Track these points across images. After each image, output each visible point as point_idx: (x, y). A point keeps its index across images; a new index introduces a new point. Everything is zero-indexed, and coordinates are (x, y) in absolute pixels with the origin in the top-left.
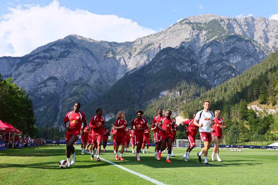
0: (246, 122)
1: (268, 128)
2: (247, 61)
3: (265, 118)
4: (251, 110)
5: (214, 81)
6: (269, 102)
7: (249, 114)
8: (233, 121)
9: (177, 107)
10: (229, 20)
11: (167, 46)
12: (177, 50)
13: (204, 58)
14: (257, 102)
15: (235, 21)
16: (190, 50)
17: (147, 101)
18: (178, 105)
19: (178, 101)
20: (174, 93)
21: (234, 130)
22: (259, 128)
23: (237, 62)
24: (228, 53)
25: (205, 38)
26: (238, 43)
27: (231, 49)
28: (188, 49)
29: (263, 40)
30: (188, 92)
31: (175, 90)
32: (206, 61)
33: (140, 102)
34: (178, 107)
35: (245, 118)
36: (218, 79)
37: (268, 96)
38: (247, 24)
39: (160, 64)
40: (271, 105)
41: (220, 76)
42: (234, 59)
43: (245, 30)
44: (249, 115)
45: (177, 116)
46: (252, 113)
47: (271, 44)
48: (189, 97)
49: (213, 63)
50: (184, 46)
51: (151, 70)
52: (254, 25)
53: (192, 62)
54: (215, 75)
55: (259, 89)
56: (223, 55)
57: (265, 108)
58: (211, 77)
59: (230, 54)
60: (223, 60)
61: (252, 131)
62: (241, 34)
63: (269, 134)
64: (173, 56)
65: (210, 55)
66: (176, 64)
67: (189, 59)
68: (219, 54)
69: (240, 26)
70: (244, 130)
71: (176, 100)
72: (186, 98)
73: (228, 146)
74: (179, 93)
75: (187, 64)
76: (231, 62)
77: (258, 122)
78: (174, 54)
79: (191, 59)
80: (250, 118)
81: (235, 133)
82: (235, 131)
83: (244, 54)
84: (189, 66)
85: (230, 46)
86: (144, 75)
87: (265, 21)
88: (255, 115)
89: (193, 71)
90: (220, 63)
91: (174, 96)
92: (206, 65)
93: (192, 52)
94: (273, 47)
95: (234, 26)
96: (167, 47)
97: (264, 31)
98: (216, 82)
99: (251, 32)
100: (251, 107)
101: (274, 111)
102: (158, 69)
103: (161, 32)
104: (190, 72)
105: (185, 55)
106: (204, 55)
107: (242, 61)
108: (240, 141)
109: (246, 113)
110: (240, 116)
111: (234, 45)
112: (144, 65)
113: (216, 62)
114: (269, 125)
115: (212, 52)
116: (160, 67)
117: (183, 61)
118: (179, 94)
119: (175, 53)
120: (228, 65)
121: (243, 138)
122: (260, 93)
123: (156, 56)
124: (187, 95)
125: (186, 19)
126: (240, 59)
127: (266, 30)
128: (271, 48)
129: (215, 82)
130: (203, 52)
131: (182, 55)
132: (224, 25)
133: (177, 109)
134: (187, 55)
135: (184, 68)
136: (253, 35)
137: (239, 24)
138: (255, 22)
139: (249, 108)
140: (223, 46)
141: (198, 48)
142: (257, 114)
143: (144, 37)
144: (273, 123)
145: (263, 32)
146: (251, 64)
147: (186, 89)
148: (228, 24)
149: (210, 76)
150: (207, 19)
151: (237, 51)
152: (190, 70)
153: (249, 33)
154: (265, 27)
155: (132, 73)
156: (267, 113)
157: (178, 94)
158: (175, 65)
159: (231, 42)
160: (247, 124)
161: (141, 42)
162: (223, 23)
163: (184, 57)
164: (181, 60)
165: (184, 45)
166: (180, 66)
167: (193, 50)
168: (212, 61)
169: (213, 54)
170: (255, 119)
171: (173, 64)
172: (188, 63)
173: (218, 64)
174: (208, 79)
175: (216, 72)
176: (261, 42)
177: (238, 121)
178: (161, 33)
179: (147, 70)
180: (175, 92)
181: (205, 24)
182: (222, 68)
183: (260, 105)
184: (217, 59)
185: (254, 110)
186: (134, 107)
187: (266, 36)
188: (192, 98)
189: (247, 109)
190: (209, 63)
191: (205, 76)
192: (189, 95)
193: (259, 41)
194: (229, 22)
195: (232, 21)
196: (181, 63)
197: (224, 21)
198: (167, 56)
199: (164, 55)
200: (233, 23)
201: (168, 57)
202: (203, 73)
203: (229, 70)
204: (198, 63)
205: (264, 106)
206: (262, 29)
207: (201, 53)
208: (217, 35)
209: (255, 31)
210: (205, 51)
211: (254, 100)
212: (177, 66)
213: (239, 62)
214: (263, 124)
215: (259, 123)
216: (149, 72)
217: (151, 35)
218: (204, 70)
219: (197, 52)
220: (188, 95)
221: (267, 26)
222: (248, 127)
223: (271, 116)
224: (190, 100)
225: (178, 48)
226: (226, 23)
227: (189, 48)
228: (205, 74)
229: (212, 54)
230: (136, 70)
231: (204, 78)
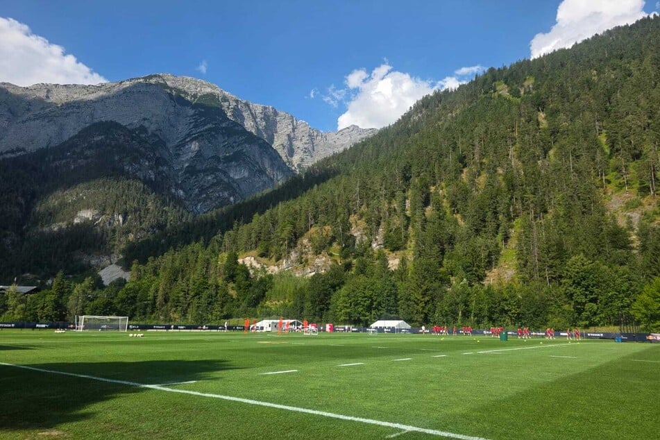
0: (231, 285)
1: (264, 296)
2: (257, 179)
3: (262, 280)
4: (244, 265)
5: (196, 205)
6: (272, 254)
7: (238, 272)
8: (210, 282)
9: (114, 245)
10: (237, 101)
11: (109, 118)
12: (132, 131)
13: (183, 159)
14: (255, 252)
15: (247, 108)
16: (159, 137)
17: (42, 226)
18: (116, 243)
19: (117, 235)
20: (110, 217)
21: (209, 297)
22: (251, 296)
23: (241, 178)
24: (228, 160)
25: (191, 123)
26: (247, 146)
27: (235, 153)
28: (154, 135)
29: (286, 151)
30: (141, 217)
31: (114, 212)
32: (187, 165)
33: (22, 225)
34: (116, 247)
35: (231, 278)
36: (204, 201)
37: (272, 245)
38: (266, 117)
39: (88, 153)
40: (274, 259)
41: (208, 197)
42: (236, 171)
43: (260, 127)
44: (238, 275)
45: (111, 264)
46: (243, 271)
47: (296, 159)
48: (143, 229)
49: (200, 171)
50: (147, 126)
51: (63, 159)
52: (275, 123)
53: (159, 161)
54: (200, 193)
55: (260, 233)
56: (219, 161)
57: (265, 264)
58: (193, 195)
59: (231, 161)
60: (218, 170)
61: (239, 301)
62: (253, 131)
63: (262, 307)
64: (121, 141)
65: (196, 156)
66: (124, 160)
67: (154, 154)
68: (213, 157)
69: (254, 117)
70: (227, 299)
71: (114, 231)
72: (135, 229)
73: (183, 327)
74: (121, 218)
75: (147, 163)
76: (232, 176)
77: (250, 285)
78: (123, 138)
79: (158, 155)
80: (240, 278)
81: (209, 304)
82: (210, 300)
83: (254, 166)
84: (151, 169)
85: (233, 147)
86: (43, 168)
87: (292, 122)
88: (248, 274)
89: (159, 179)
90: (212, 173)
91: (110, 223)
92: (185, 173)
93: (162, 143)
94: (299, 165)
95: (245, 114)
96: (109, 120)
97: (289, 135)
98: (201, 208)
99: (270, 132)
100: (243, 261)
101: (276, 269)
102: (82, 162)
103: (100, 85)
104: (150, 179)
105: (148, 145)
106: (184, 153)
107: (249, 178)
108: (214, 318)
109: (234, 270)
110: (225, 274)
111: (240, 148)
112: (48, 147)
113: (204, 171)
114: (264, 291)
115: (200, 150)
116: (86, 158)
117: (140, 155)
118: (121, 221)
119: (124, 136)
120: (226, 180)
121: (219, 313)
122: (262, 238)
123: (79, 132)
124: (138, 223)
125: (159, 76)
126: (246, 174)
127: (292, 135)
128: (296, 166)
129: (199, 207)
130: (184, 146)
131: (139, 143)
132: (228, 108)
133: (112, 251)
134: (150, 146)
135: (140, 170)
136: (272, 139)
137: (252, 114)
138: (278, 119)
139: (240, 261)
140: (222, 145)
141: (175, 138)
142: (251, 272)
143: (56, 85)
144: (271, 288)
145: (287, 138)
146: (263, 186)
147: (138, 213)
148: (234, 108)
149: (191, 195)
150: (199, 89)
151: (244, 160)
152: (153, 177)
153: (266, 133)
154: (291, 130)
155: (11, 158)
156: (266, 272)
157: (118, 220)
158: (120, 160)
159: (235, 142)
160: (233, 288)
161: (46, 94)
162: (226, 104)
163: (142, 149)
164: (136, 154)
165: (146, 124)
166: (132, 165)
167: (164, 140)
168: (198, 167)
169: (201, 155)
170: (246, 280)
171: (117, 158)
172: (149, 162)
173: (208, 175)
174: (185, 199)
175: (203, 190)
176: (283, 153)
177: (220, 281)
178: (99, 89)
179: (51, 157)
180: (113, 215)
181: (195, 96)
182: (213, 185)
183: (259, 258)
184: (208, 166)
185: (248, 265)
186: (5, 236)
187: (291, 145)
188: (148, 231)
189: (237, 263)
190: (191, 171)
191: (181, 192)
192: (143, 226)
193: (279, 151)
194: (238, 106)
195: (242, 105)
196: (135, 160)
197: (228, 101)
198: (105, 138)
199: (99, 135)
200: (244, 109)
201: (108, 141)
202: (178, 186)
203: (225, 189)
204: (170, 167)
205: (264, 260)
206: (287, 133)
207: (180, 150)
208: (214, 122)
209: (276, 132)
210: (187, 147)
211: (251, 249)
212: (125, 163)
213: (244, 179)
214: (256, 290)
215: (251, 288)
216: (57, 163)
217: (75, 85)
218: (180, 182)
219: (171, 145)
220: (141, 224)
221: (294, 130)
222: (233, 293)
223: (271, 277)
224: (143, 234)
225: (133, 127)
226: (232, 107)
227: (157, 132)
228: (181, 188)
229: (199, 154)
230: (22, 153)
231: (178, 196)
